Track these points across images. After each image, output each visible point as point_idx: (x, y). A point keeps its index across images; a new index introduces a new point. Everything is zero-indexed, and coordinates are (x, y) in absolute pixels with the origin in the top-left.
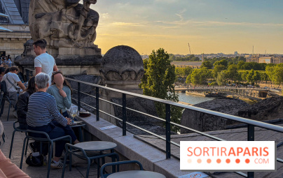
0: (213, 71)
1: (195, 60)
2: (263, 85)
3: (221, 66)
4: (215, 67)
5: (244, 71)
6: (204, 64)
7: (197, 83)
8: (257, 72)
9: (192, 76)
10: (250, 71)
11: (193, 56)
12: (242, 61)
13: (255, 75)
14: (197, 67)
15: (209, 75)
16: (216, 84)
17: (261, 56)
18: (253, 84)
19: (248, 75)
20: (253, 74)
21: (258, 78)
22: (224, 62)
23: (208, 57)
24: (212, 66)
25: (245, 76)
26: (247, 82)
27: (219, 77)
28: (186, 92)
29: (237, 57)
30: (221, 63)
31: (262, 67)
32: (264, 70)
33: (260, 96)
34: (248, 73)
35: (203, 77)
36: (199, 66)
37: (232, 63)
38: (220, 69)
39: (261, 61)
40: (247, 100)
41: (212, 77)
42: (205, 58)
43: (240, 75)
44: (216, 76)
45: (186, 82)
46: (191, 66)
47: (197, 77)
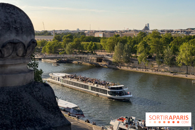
0: (62, 43)
1: (48, 35)
2: (99, 53)
3: (68, 39)
4: (64, 40)
5: (85, 43)
6: (56, 38)
7: (50, 52)
8: (95, 44)
9: (47, 47)
10: (90, 43)
11: (46, 31)
12: (83, 36)
13: (94, 45)
14: (50, 40)
15: (60, 46)
16: (65, 53)
17: (96, 31)
18: (92, 53)
19: (88, 46)
20: (92, 45)
21: (96, 48)
22: (70, 36)
23: (58, 33)
24: (62, 39)
25: (87, 46)
26: (88, 51)
27: (67, 47)
28: (42, 59)
29: (79, 33)
30: (68, 37)
31: (98, 40)
32: (99, 42)
33: (97, 61)
34: (88, 44)
35: (55, 48)
36: (52, 40)
37: (76, 37)
38: (68, 42)
39: (96, 35)
40: (88, 64)
41: (62, 48)
42: (56, 34)
43: (83, 46)
44: (65, 47)
45: (42, 52)
46: (45, 39)
47: (50, 48)
